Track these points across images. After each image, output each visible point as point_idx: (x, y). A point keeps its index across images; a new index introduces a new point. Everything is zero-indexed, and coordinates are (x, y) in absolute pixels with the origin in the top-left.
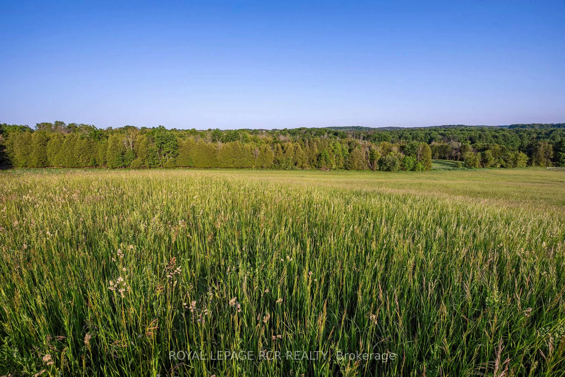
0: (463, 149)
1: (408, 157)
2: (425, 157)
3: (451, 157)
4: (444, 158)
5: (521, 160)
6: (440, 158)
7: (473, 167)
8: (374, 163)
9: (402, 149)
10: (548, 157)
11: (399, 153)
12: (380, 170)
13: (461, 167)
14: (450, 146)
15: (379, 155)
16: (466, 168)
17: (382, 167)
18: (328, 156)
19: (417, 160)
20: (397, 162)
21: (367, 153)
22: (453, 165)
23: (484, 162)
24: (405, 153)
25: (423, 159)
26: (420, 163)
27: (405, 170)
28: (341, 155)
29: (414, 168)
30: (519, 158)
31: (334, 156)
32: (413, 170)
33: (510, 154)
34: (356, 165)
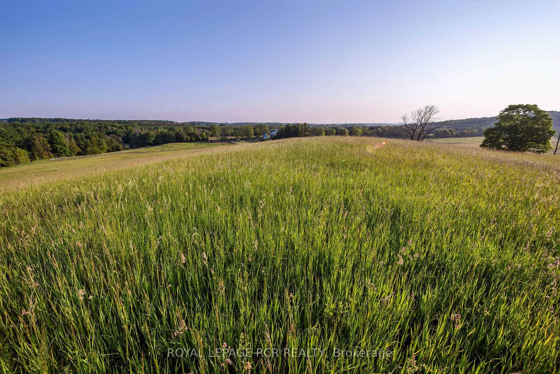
5: (21, 155)
10: (47, 150)
30: (18, 154)
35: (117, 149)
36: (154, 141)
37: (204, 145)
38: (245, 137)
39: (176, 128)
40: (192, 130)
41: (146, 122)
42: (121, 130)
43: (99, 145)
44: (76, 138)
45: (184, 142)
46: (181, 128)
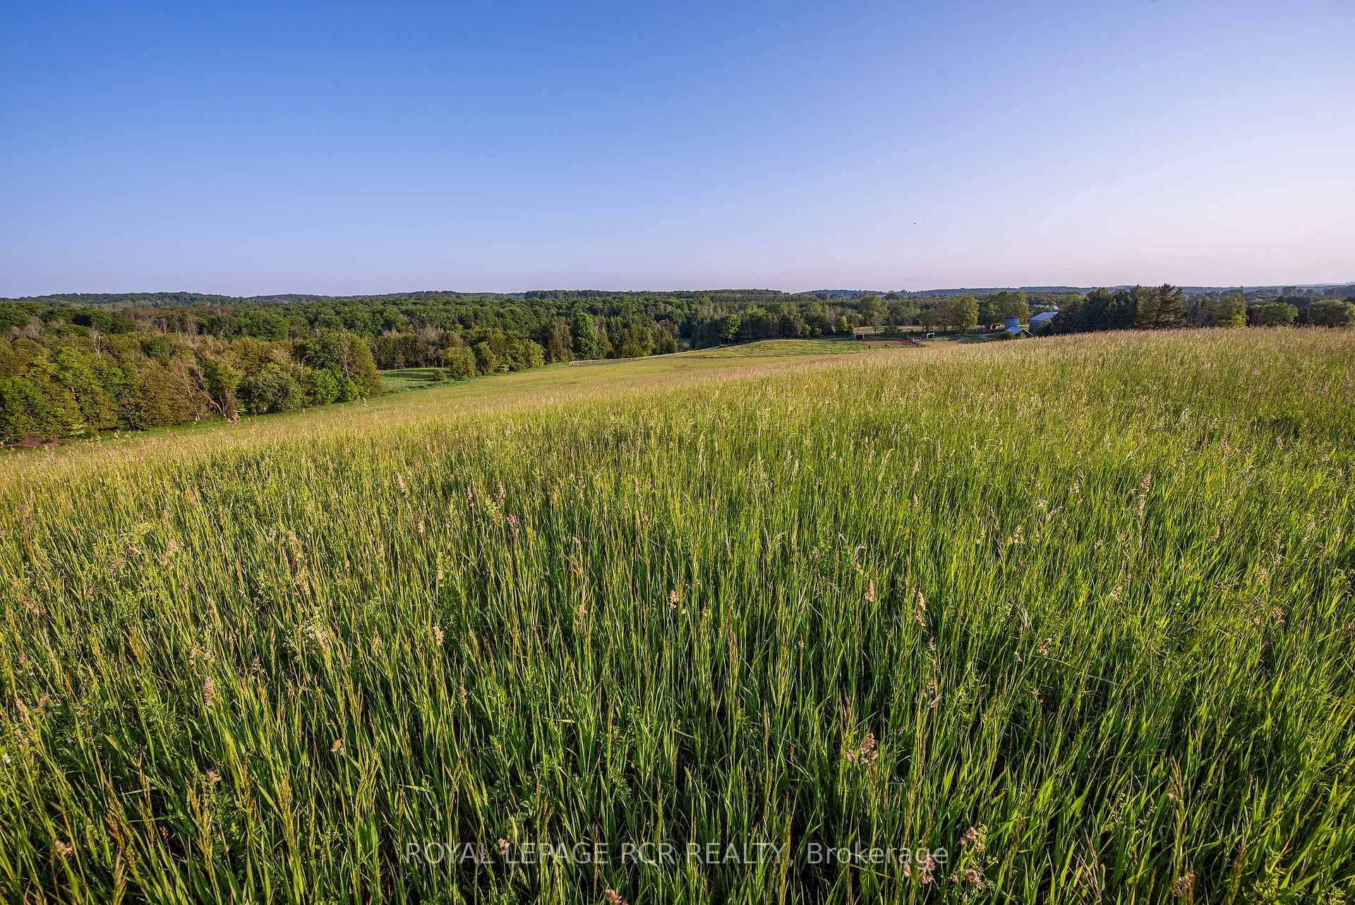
0: (444, 342)
1: (318, 372)
2: (360, 368)
3: (429, 362)
4: (417, 364)
5: (534, 354)
6: (409, 364)
7: (465, 376)
8: (224, 397)
9: (300, 353)
10: (568, 346)
11: (292, 365)
12: (249, 413)
13: (446, 380)
14: (421, 339)
15: (233, 375)
16: (453, 381)
17: (253, 405)
18: (40, 399)
19: (345, 376)
20: (293, 387)
21: (192, 373)
22: (430, 376)
23: (482, 365)
24: (309, 362)
25: (357, 373)
26: (351, 382)
27: (322, 403)
28: (98, 389)
29: (343, 393)
30: (531, 352)
31: (68, 395)
32: (341, 399)
33: (517, 345)
34: (167, 411)
35: (668, 349)
36: (736, 334)
37: (840, 345)
38: (949, 328)
39: (784, 306)
40: (817, 309)
41: (726, 295)
42: (679, 311)
43: (642, 340)
44: (608, 325)
45: (796, 337)
46: (794, 306)
